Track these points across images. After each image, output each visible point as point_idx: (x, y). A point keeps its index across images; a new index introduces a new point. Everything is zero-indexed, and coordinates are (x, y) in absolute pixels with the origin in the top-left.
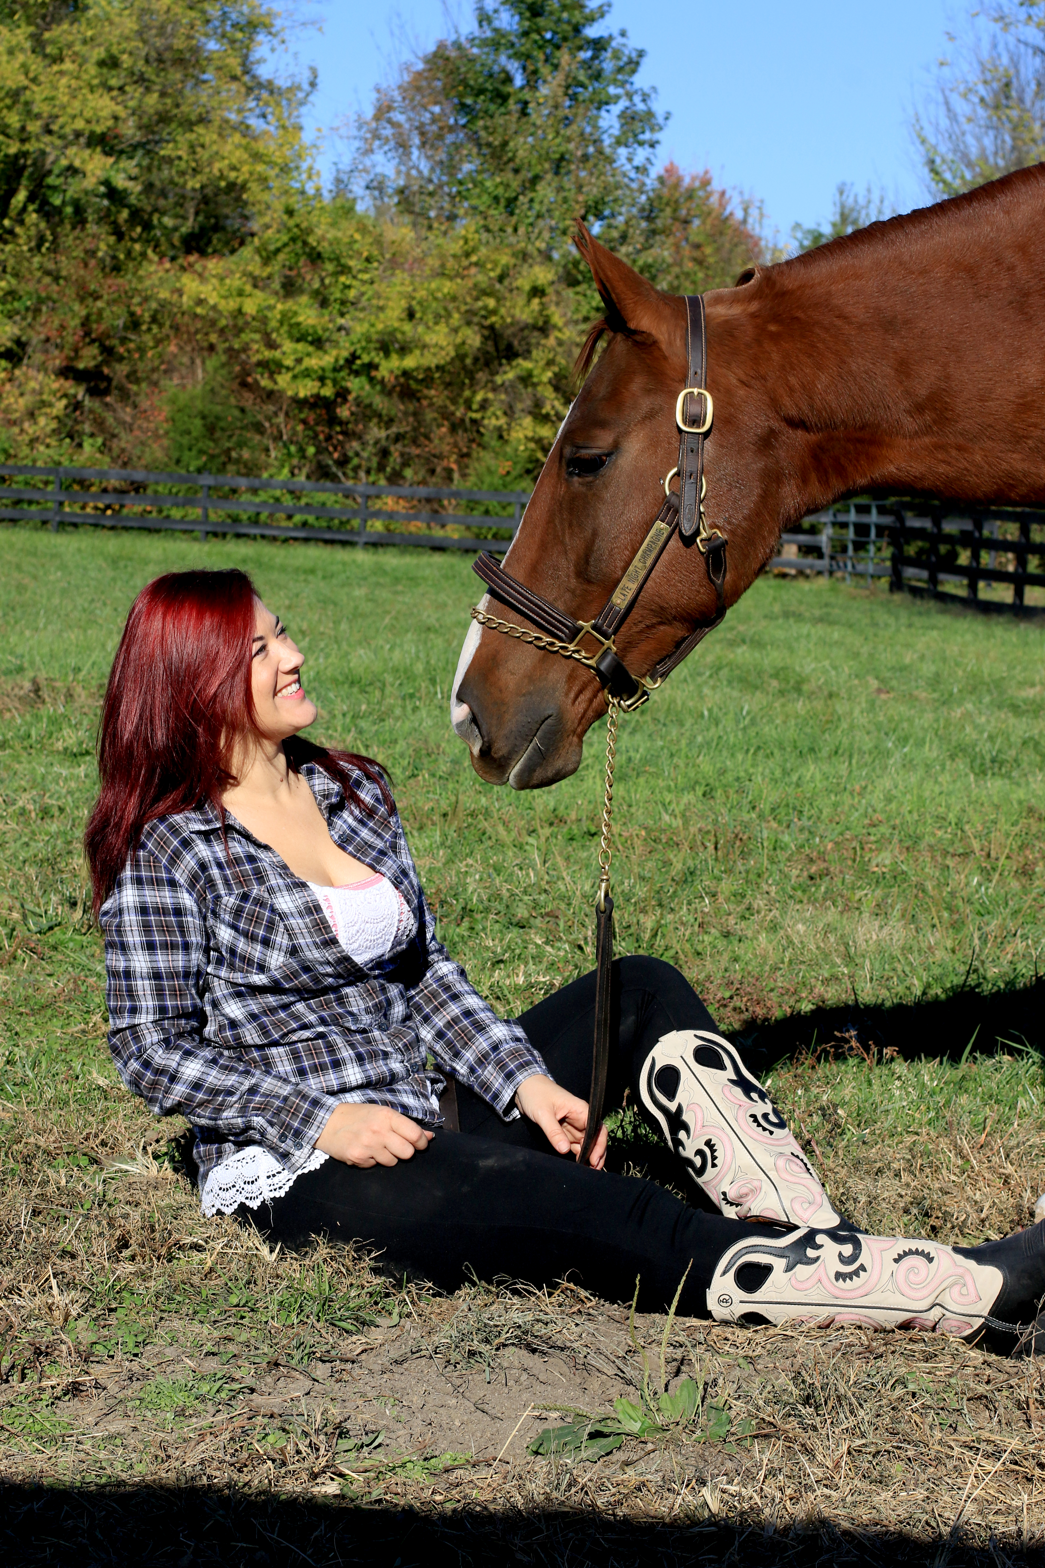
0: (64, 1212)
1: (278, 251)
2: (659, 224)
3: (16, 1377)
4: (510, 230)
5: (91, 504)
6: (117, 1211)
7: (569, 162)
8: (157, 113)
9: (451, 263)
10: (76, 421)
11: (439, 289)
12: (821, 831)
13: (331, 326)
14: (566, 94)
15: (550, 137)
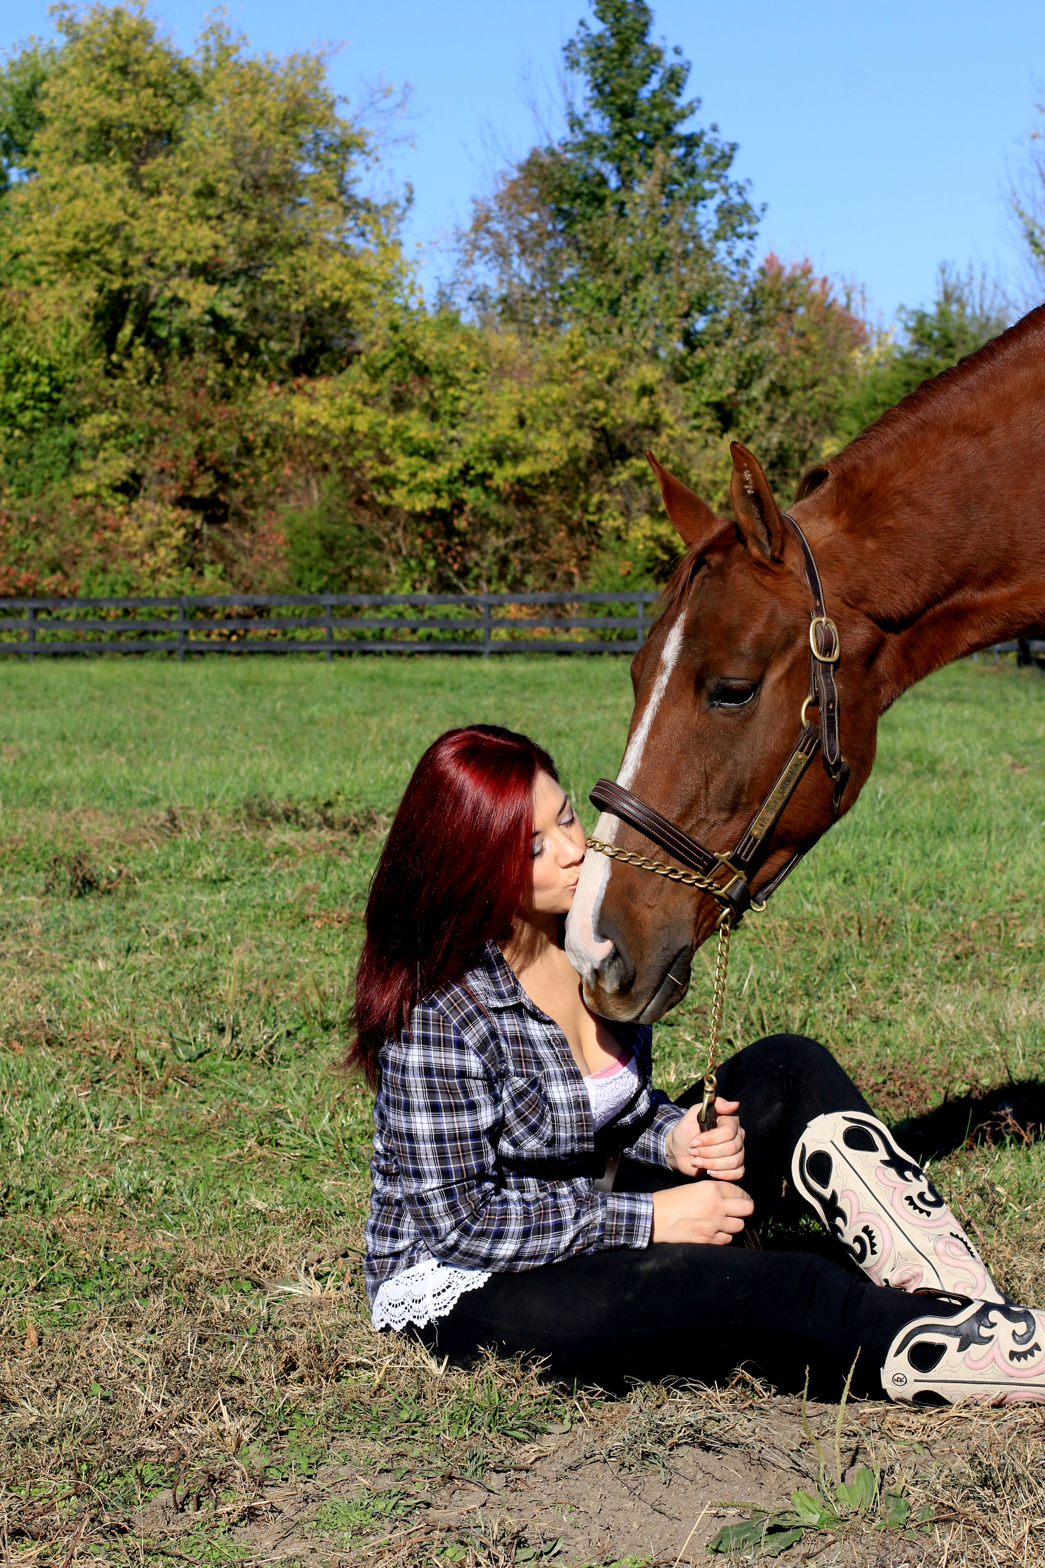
0: (230, 1337)
1: (385, 367)
2: (763, 314)
3: (192, 1505)
4: (615, 331)
5: (216, 631)
6: (282, 1334)
7: (669, 259)
8: (257, 239)
9: (558, 369)
10: (196, 550)
11: (548, 395)
12: (963, 911)
13: (442, 438)
14: (662, 192)
15: (649, 236)
